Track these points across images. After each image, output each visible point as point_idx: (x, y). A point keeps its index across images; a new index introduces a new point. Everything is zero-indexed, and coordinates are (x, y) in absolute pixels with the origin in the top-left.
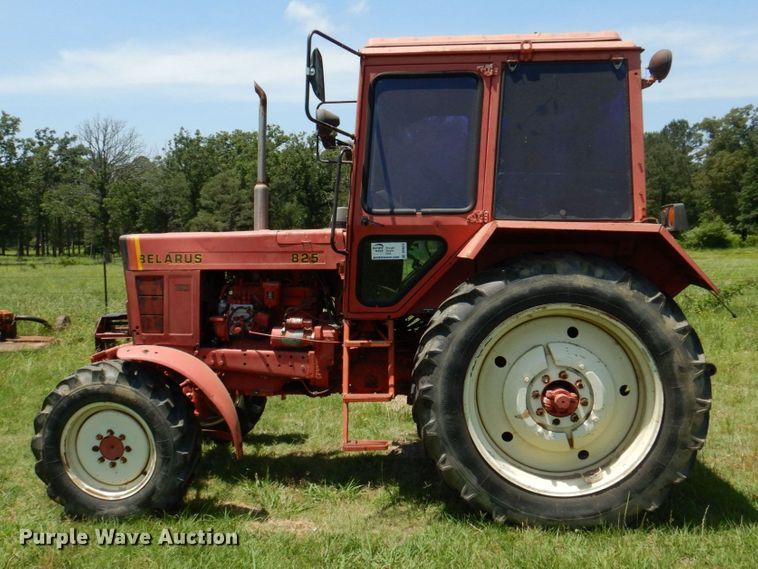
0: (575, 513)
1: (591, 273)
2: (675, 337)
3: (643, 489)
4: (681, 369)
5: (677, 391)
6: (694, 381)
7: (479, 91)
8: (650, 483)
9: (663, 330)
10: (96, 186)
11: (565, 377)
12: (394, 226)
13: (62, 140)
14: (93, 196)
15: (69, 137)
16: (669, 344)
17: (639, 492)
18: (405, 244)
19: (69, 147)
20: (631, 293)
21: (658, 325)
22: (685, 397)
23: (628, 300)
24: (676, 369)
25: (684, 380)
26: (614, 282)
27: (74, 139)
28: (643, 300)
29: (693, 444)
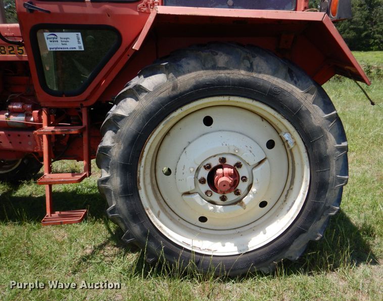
18: (79, 34)
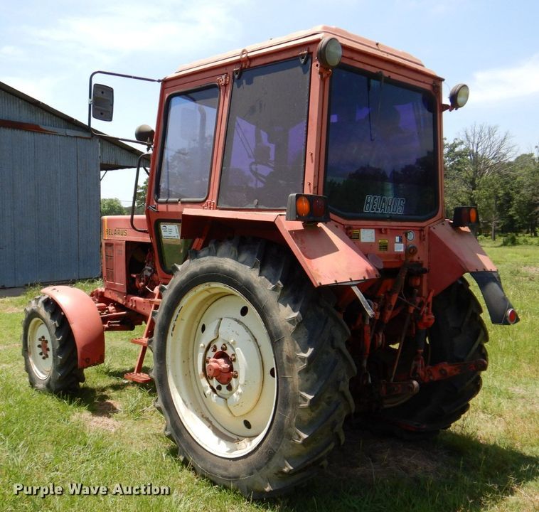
0: (217, 470)
1: (236, 259)
2: (286, 327)
3: (261, 468)
4: (289, 359)
5: (285, 379)
6: (299, 373)
7: (217, 99)
8: (266, 464)
9: (278, 318)
10: (468, 180)
11: (226, 349)
12: (167, 213)
13: (452, 145)
14: (465, 189)
15: (457, 142)
16: (281, 332)
17: (258, 469)
19: (457, 150)
20: (259, 279)
21: (274, 312)
22: (290, 387)
23: (255, 285)
24: (284, 358)
25: (290, 370)
26: (249, 267)
27: (462, 143)
28: (266, 286)
29: (297, 437)
